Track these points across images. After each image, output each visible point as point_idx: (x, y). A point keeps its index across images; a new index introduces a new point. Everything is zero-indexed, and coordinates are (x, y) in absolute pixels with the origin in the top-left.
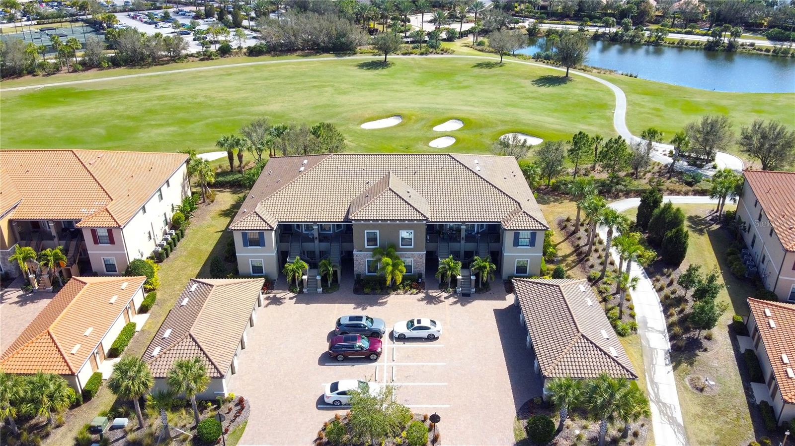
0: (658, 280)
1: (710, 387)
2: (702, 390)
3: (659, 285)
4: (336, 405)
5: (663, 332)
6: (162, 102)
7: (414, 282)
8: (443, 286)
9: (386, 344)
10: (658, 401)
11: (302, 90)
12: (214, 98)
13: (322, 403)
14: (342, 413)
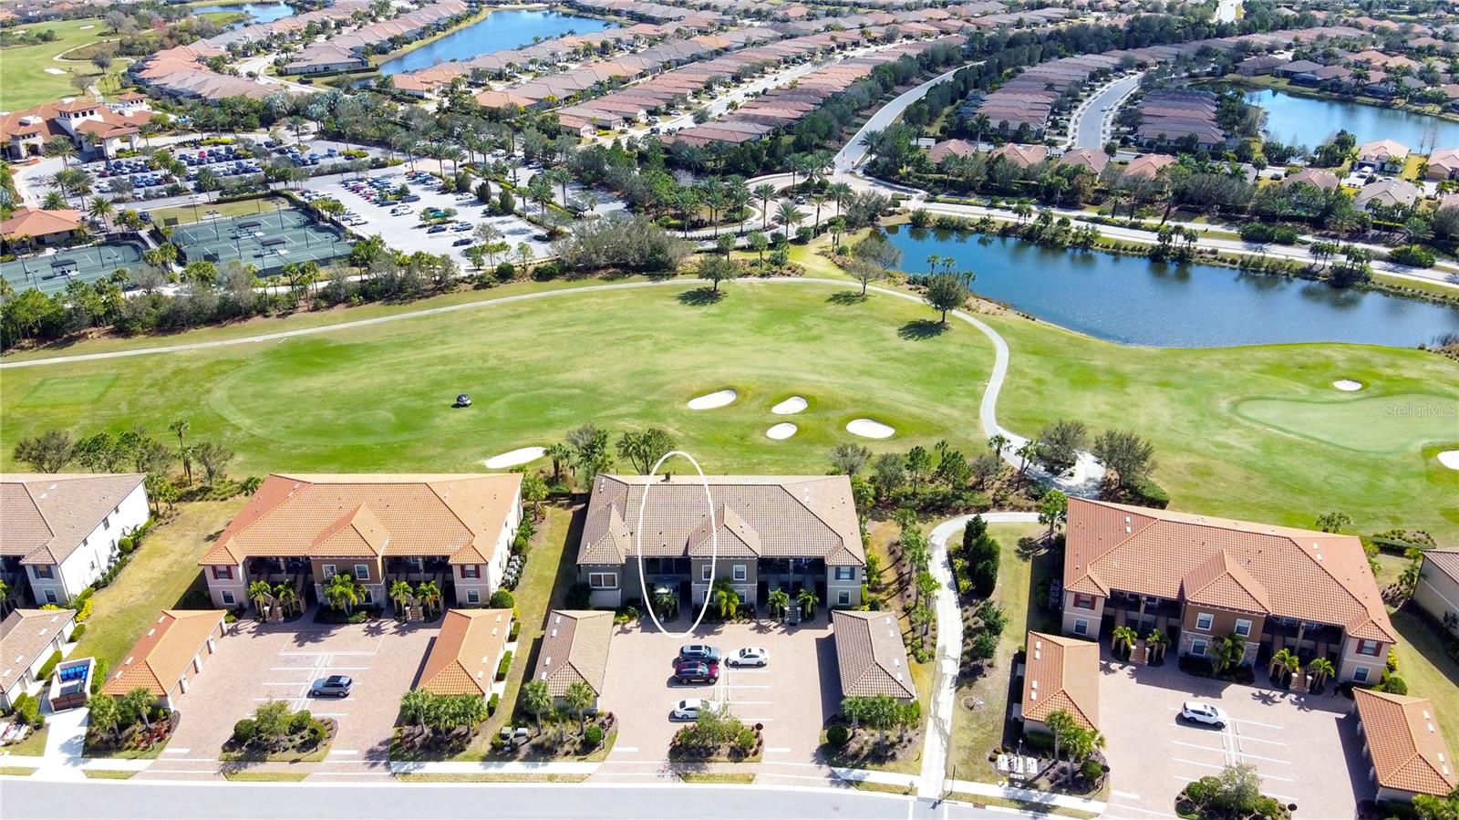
0: (966, 611)
1: (979, 706)
2: (972, 708)
3: (965, 615)
4: (684, 719)
5: (956, 660)
6: (448, 368)
7: (747, 612)
8: (772, 616)
9: (722, 670)
10: (936, 716)
11: (613, 344)
12: (509, 359)
13: (673, 717)
14: (690, 725)
